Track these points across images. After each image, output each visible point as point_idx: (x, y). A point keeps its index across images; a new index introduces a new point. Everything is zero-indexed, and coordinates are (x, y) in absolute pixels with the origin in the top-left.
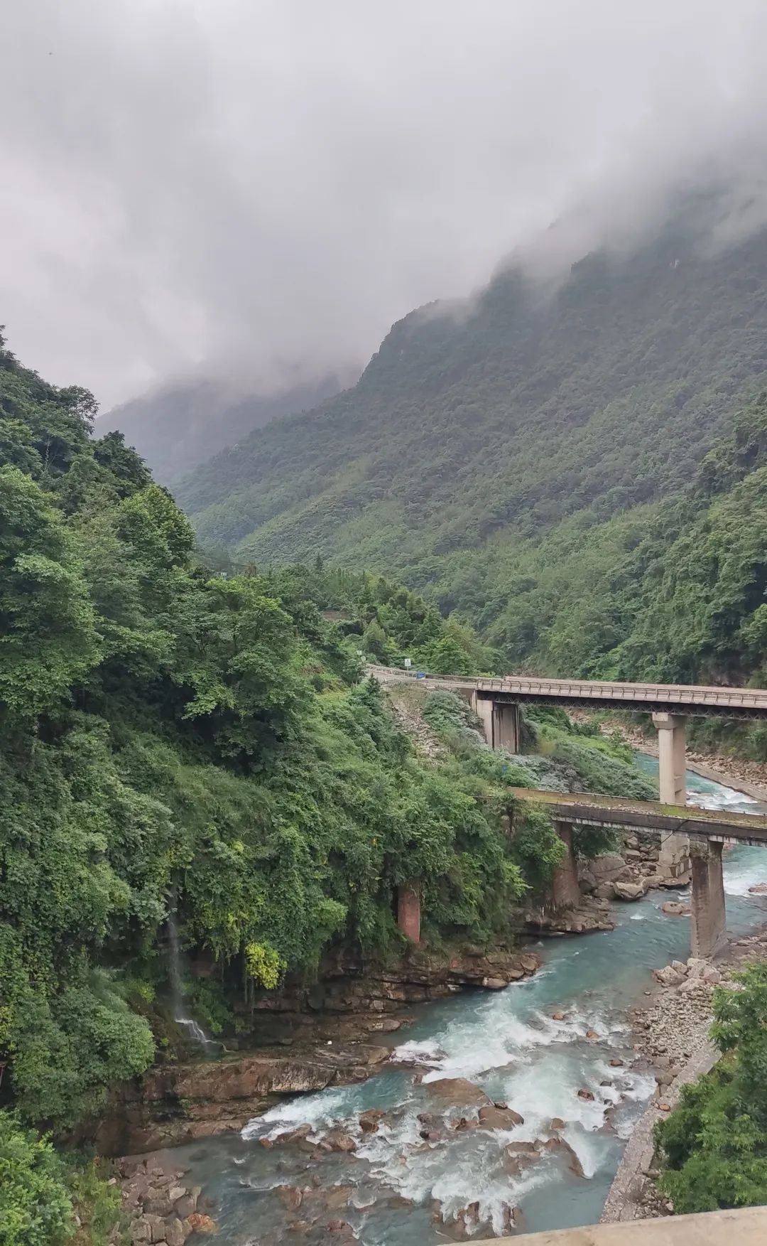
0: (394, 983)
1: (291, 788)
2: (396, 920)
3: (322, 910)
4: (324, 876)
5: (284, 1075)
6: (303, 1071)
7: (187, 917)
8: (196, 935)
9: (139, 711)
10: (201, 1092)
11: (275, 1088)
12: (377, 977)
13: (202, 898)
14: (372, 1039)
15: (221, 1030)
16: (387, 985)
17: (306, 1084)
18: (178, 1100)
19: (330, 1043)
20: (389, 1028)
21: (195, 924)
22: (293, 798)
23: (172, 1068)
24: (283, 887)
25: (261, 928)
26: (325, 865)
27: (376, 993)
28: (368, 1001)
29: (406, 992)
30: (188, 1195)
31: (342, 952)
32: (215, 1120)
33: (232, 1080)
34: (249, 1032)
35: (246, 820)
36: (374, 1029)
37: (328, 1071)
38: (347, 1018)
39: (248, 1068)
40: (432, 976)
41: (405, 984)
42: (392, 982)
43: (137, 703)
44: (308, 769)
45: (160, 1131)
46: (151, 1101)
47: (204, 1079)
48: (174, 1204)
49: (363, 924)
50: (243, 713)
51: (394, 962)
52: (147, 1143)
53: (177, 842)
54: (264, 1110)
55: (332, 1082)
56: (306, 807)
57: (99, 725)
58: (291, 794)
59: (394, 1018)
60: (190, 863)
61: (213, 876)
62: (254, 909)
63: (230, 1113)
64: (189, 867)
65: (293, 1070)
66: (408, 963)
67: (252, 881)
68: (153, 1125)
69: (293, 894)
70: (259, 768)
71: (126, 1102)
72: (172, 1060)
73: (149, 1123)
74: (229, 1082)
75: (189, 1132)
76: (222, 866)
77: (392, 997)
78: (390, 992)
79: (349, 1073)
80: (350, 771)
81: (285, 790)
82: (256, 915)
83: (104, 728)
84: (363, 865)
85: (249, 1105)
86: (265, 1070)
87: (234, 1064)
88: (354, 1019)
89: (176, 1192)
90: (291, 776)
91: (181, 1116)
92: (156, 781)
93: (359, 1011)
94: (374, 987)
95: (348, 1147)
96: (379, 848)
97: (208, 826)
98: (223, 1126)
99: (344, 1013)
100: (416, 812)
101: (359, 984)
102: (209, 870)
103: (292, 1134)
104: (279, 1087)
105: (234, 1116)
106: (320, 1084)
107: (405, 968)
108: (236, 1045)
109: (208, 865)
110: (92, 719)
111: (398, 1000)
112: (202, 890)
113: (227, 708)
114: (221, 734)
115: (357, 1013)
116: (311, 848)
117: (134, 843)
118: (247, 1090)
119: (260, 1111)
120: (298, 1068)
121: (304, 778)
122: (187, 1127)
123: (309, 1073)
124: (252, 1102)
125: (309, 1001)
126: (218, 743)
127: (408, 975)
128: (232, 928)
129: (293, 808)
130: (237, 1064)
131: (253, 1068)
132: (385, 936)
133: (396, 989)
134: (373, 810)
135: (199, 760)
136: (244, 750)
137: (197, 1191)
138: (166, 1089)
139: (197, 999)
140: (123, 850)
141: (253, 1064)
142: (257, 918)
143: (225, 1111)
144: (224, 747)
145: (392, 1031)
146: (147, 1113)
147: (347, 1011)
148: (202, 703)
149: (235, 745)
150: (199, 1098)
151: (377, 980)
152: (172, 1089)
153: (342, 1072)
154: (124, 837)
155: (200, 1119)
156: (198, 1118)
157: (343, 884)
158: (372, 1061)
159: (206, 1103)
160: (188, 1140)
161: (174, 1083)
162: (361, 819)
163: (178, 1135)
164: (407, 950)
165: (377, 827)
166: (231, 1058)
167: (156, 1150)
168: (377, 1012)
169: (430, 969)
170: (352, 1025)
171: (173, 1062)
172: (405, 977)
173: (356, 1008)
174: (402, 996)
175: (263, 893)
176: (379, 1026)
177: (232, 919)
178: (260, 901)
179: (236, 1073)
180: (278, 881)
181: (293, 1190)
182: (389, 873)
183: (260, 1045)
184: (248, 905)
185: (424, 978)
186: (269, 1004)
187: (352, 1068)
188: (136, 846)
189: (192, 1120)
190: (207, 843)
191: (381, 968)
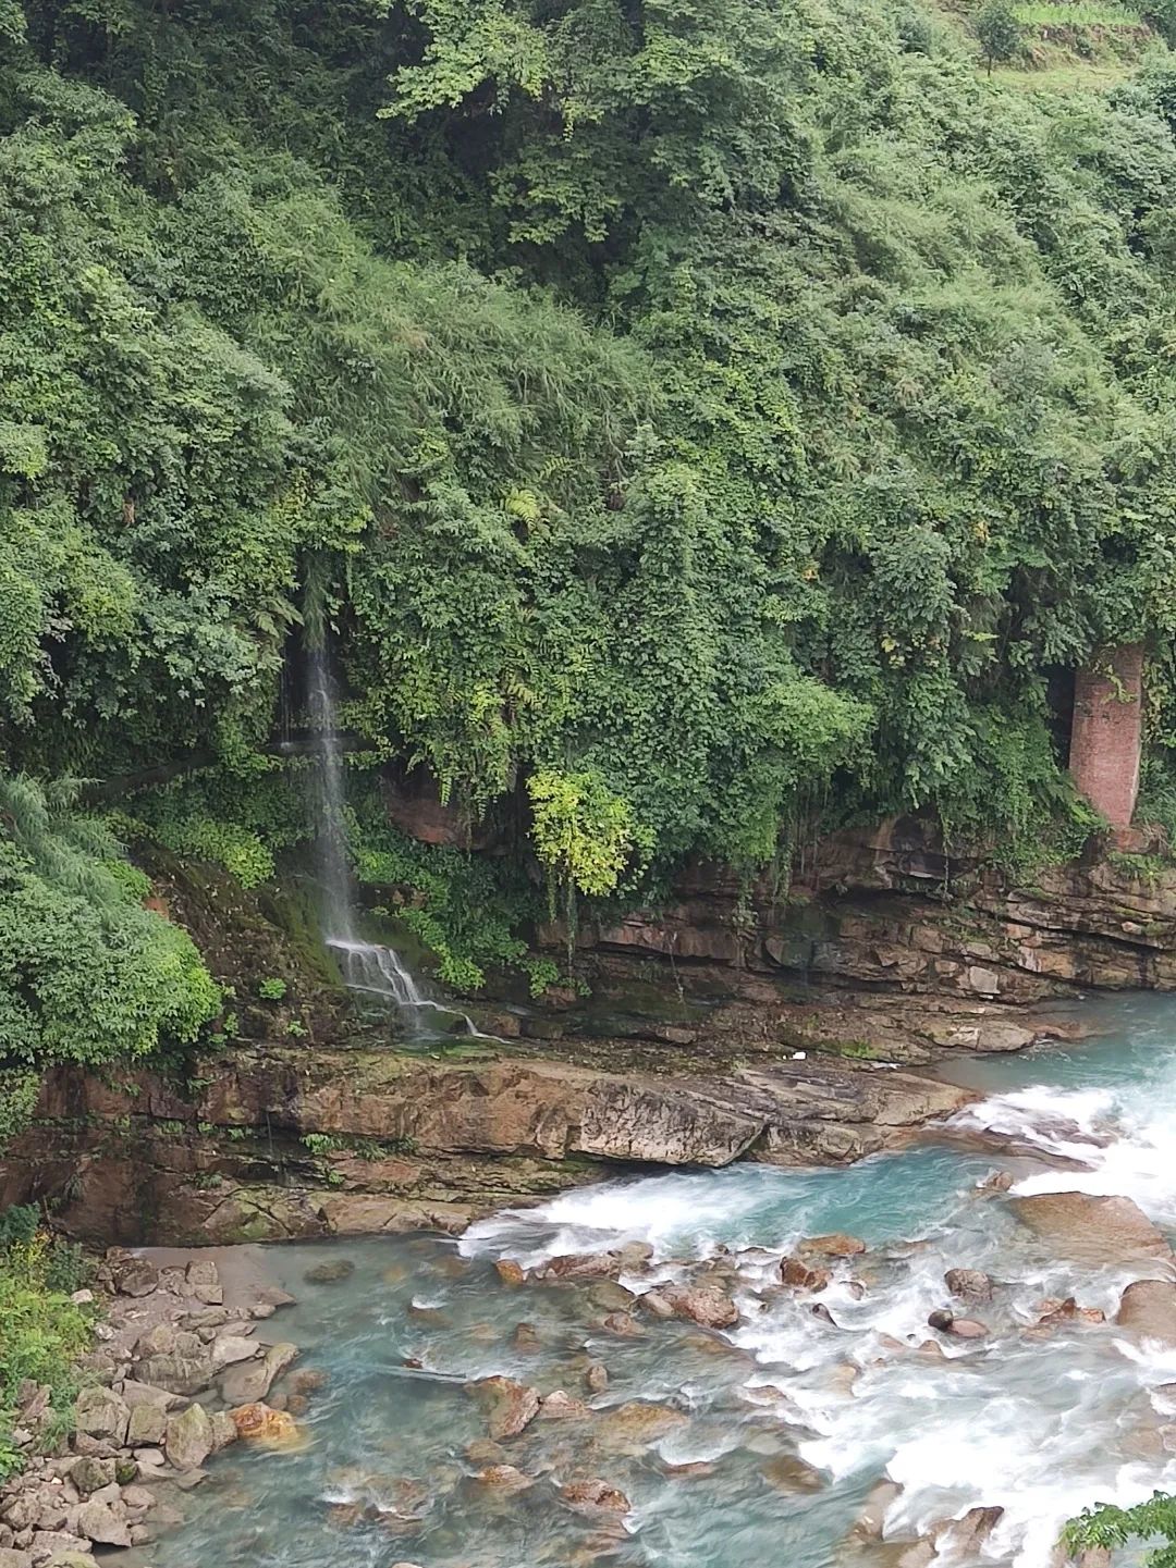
0: (1042, 929)
1: (716, 351)
2: (1063, 762)
3: (778, 707)
4: (799, 615)
5: (613, 1116)
6: (665, 1113)
7: (367, 681)
8: (392, 731)
9: (285, 86)
10: (365, 1122)
11: (585, 1144)
12: (994, 908)
13: (399, 636)
14: (933, 1064)
15: (479, 982)
16: (1019, 931)
17: (673, 1145)
18: (299, 1133)
19: (800, 1055)
20: (996, 1043)
21: (389, 701)
22: (717, 381)
23: (288, 1053)
24: (646, 631)
25: (581, 735)
26: (812, 582)
27: (978, 948)
28: (953, 966)
29: (1079, 958)
30: (259, 1358)
31: (885, 829)
32: (401, 1195)
33: (464, 1106)
34: (571, 996)
35: (549, 429)
36: (951, 1041)
37: (741, 1122)
38: (879, 1000)
39: (508, 1083)
40: (1158, 926)
41: (1075, 936)
42: (1034, 927)
43: (283, 61)
44: (786, 296)
45: (245, 1200)
46: (224, 1125)
47: (376, 1092)
48: (219, 1373)
49: (927, 759)
50: (573, 109)
51: (1045, 871)
52: (210, 1223)
53: (317, 475)
54: (548, 1192)
55: (753, 1150)
56: (759, 408)
57: (105, 117)
58: (712, 366)
59: (1021, 1020)
60: (355, 536)
61: (429, 579)
62: (562, 682)
63: (449, 1185)
64: (355, 547)
65: (637, 1106)
66: (1089, 884)
67: (562, 605)
68: (226, 1184)
69: (676, 652)
70: (625, 282)
71: (154, 1119)
72: (293, 1034)
73: (217, 1178)
74: (454, 1110)
75: (322, 1215)
76: (455, 554)
77: (1030, 964)
78: (1025, 950)
79: (807, 1136)
80: (946, 314)
81: (697, 355)
82: (566, 699)
83: (119, 130)
84: (920, 593)
85: (508, 1175)
86: (559, 1094)
87: (469, 1067)
88: (898, 1006)
89: (230, 1346)
90: (721, 314)
91: (307, 1175)
92: (271, 294)
93: (921, 988)
94: (978, 933)
95: (715, 1316)
96: (996, 550)
97: (420, 438)
98: (416, 1212)
99: (873, 987)
100: (1148, 453)
101: (931, 920)
102: (414, 562)
103: (586, 1259)
104: (599, 1144)
105: (461, 1194)
106: (719, 1155)
107: (1076, 894)
108: (513, 1026)
109: (416, 548)
110: (84, 98)
111: (1053, 977)
112: (400, 614)
113: (516, 91)
114: (513, 170)
115: (914, 992)
116: (765, 532)
117: (154, 463)
118: (507, 1135)
119: (537, 1192)
120: (653, 1104)
121: (765, 324)
122: (318, 1200)
123: (684, 1118)
124: (516, 1167)
125: (771, 942)
126: (501, 199)
127: (1084, 913)
128: (486, 724)
129: (711, 408)
130: (477, 1068)
131: (524, 1086)
132: (1017, 802)
133: (1045, 946)
134: (988, 437)
135: (450, 244)
136: (577, 227)
137: (283, 1352)
138: (271, 1102)
139: (407, 894)
140: (122, 483)
141: (525, 1075)
142: (567, 707)
143: (434, 1177)
144: (517, 212)
145: (1005, 1052)
146: (208, 1152)
147: (883, 984)
148: (442, 69)
149: (551, 209)
150: (361, 1136)
151: (992, 915)
152: (283, 1104)
153: (785, 1132)
154: (124, 443)
155: (359, 1189)
156: (352, 1184)
157: (862, 641)
158: (890, 1117)
159: (380, 1152)
160: (318, 1234)
161: (292, 1093)
162: (948, 460)
163: (291, 1219)
164: (1092, 847)
165: (994, 486)
166: (471, 1054)
167: (230, 1243)
168: (977, 997)
169: (1154, 906)
170: (885, 1021)
171: (295, 1041)
172: (1076, 917)
173: (910, 979)
174: (1064, 966)
175: (589, 641)
176: (969, 1034)
177: (483, 699)
178: (580, 660)
179: (474, 1092)
180: (637, 613)
181: (518, 1394)
182: (1030, 625)
183: (596, 1035)
184: (546, 670)
185: (1133, 927)
186: (648, 935)
187: (817, 1126)
188: (161, 474)
189: (335, 1187)
190: (416, 487)
191: (1004, 885)
